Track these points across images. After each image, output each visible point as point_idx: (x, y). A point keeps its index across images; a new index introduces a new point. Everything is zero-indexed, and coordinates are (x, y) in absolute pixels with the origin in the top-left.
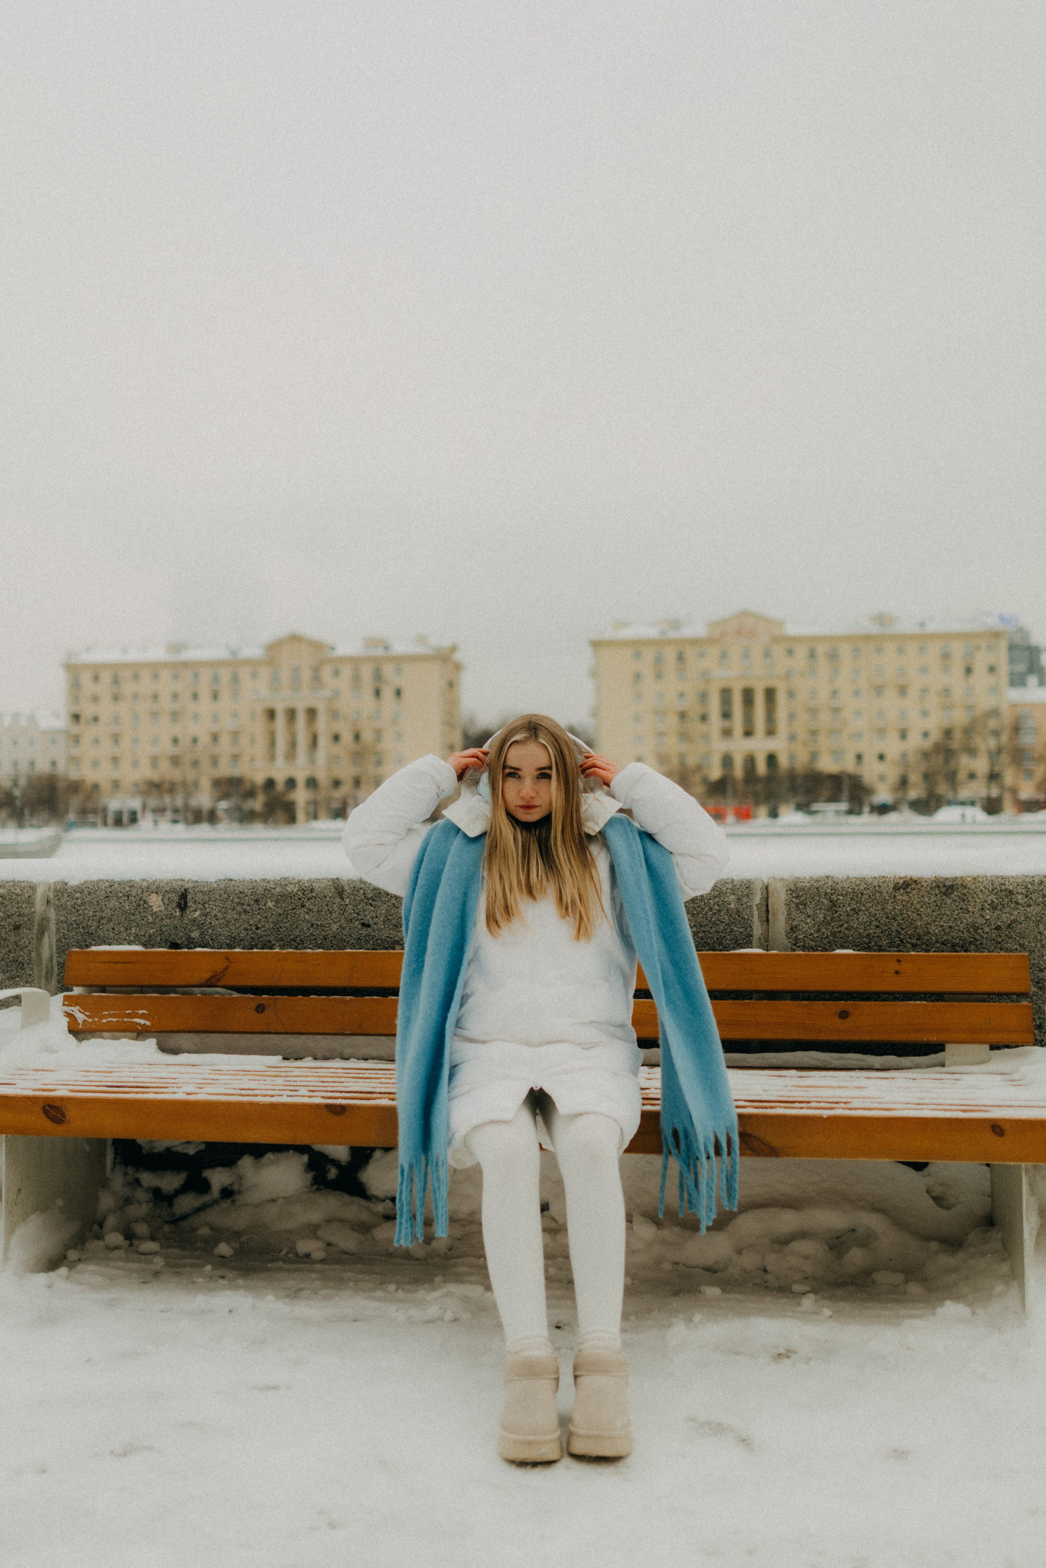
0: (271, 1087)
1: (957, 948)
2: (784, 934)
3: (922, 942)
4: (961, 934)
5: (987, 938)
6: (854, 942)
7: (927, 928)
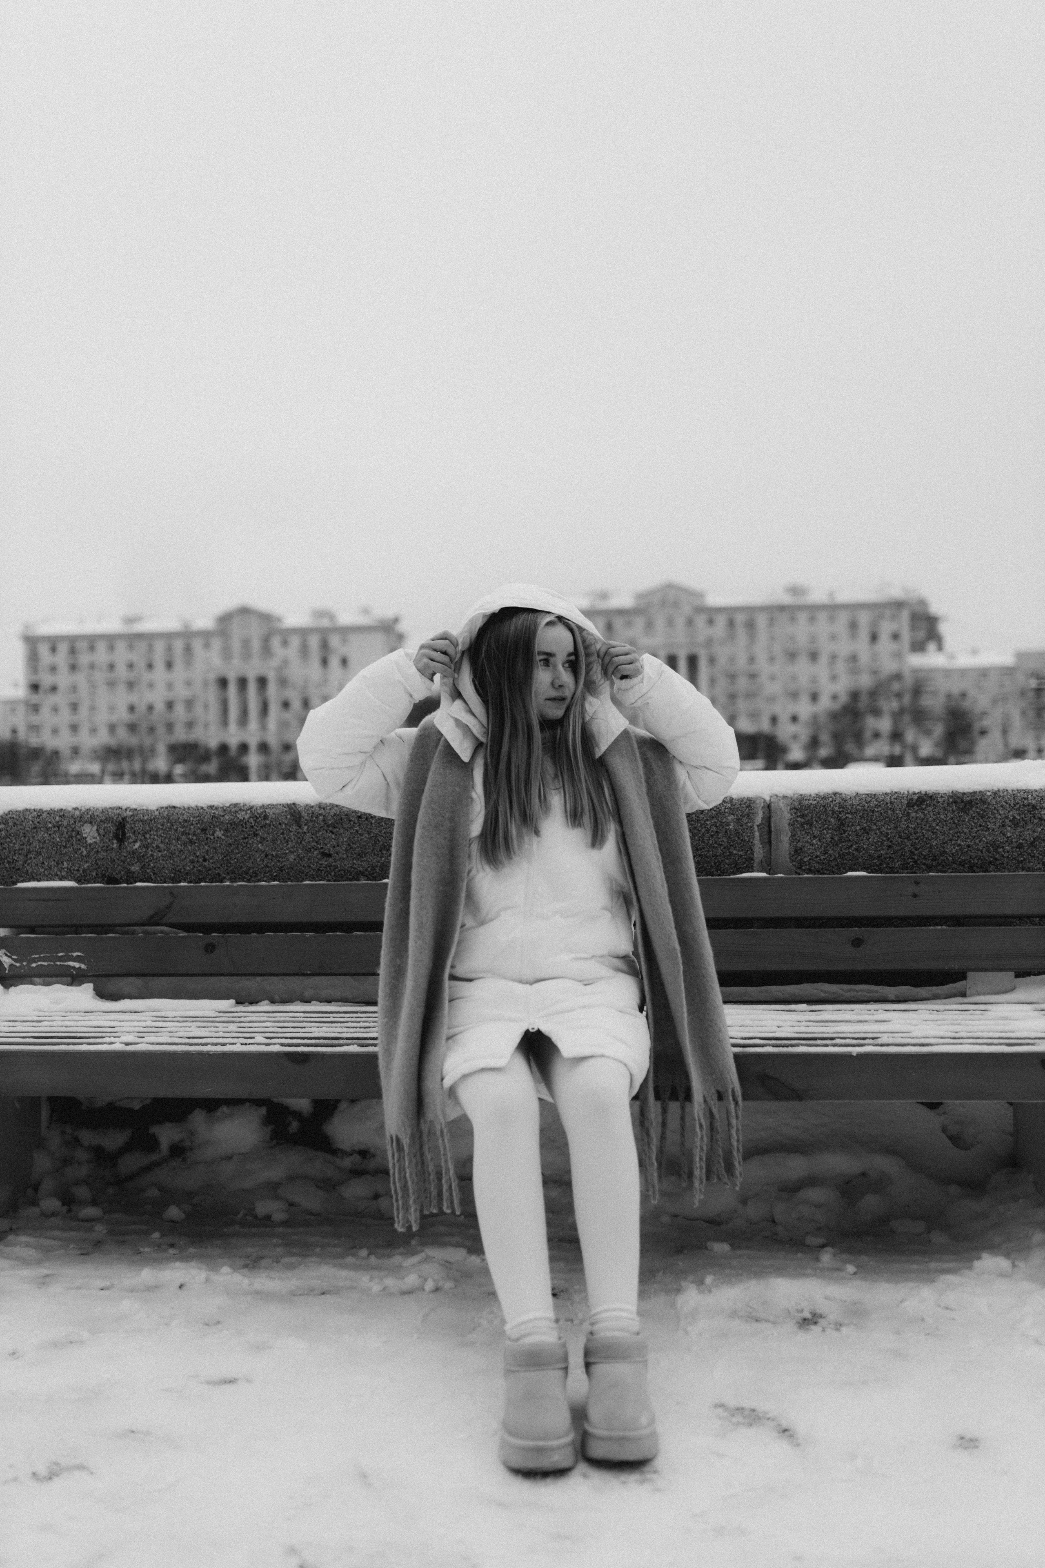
0: (221, 1034)
1: (975, 868)
2: (788, 856)
3: (938, 862)
4: (979, 853)
5: (1008, 857)
6: (864, 864)
7: (944, 847)
